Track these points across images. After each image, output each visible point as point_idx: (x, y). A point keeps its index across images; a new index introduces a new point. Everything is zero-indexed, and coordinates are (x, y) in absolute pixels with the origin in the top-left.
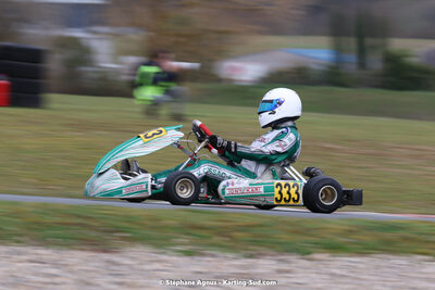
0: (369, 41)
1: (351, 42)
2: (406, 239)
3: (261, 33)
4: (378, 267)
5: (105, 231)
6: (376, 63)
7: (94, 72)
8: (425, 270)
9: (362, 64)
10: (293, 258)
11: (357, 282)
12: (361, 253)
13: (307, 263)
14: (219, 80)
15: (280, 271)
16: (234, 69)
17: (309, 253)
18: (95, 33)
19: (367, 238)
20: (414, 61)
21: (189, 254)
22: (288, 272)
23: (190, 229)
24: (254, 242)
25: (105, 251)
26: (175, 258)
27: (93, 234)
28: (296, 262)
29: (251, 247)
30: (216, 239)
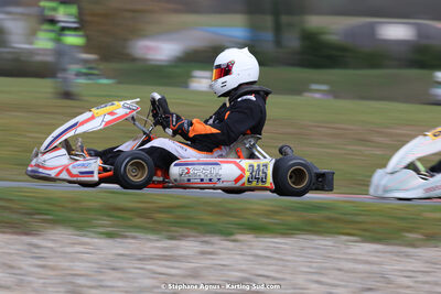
0: (284, 19)
1: (268, 20)
2: (330, 219)
3: (176, 11)
4: (303, 248)
5: (26, 214)
6: (293, 42)
7: (9, 53)
8: (349, 251)
9: (278, 42)
10: (215, 239)
11: (281, 263)
12: (284, 234)
13: (230, 245)
14: (134, 59)
15: (203, 253)
16: (148, 48)
17: (232, 234)
18: (9, 13)
19: (291, 219)
20: (333, 38)
21: (110, 235)
22: (211, 253)
23: (112, 211)
24: (175, 224)
25: (26, 234)
26: (96, 240)
27: (14, 216)
28: (219, 243)
29: (173, 229)
30: (138, 221)
